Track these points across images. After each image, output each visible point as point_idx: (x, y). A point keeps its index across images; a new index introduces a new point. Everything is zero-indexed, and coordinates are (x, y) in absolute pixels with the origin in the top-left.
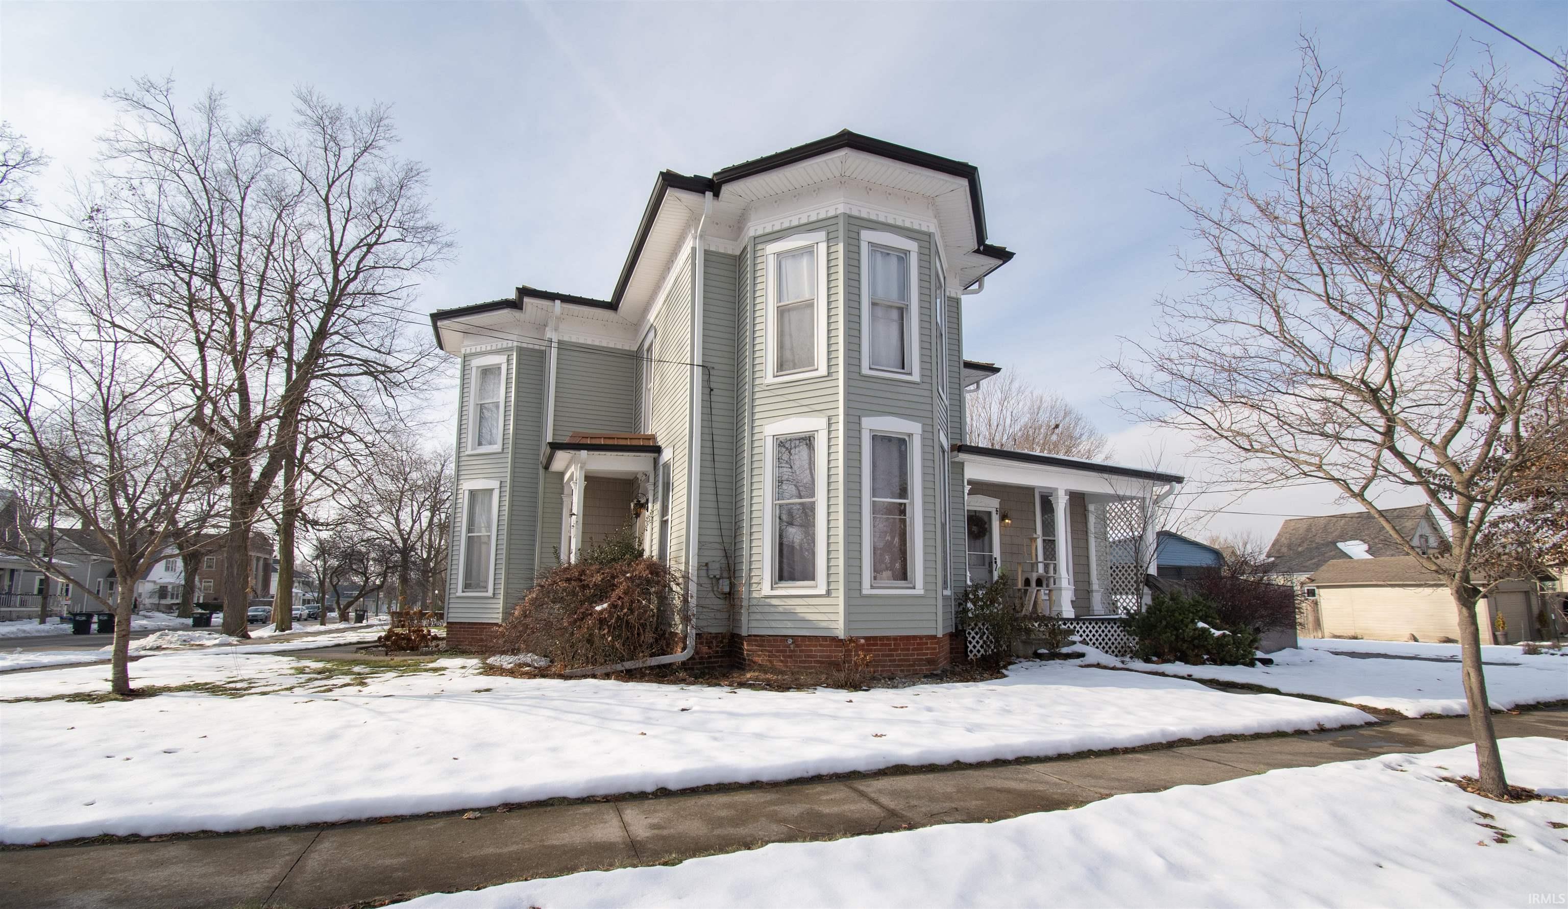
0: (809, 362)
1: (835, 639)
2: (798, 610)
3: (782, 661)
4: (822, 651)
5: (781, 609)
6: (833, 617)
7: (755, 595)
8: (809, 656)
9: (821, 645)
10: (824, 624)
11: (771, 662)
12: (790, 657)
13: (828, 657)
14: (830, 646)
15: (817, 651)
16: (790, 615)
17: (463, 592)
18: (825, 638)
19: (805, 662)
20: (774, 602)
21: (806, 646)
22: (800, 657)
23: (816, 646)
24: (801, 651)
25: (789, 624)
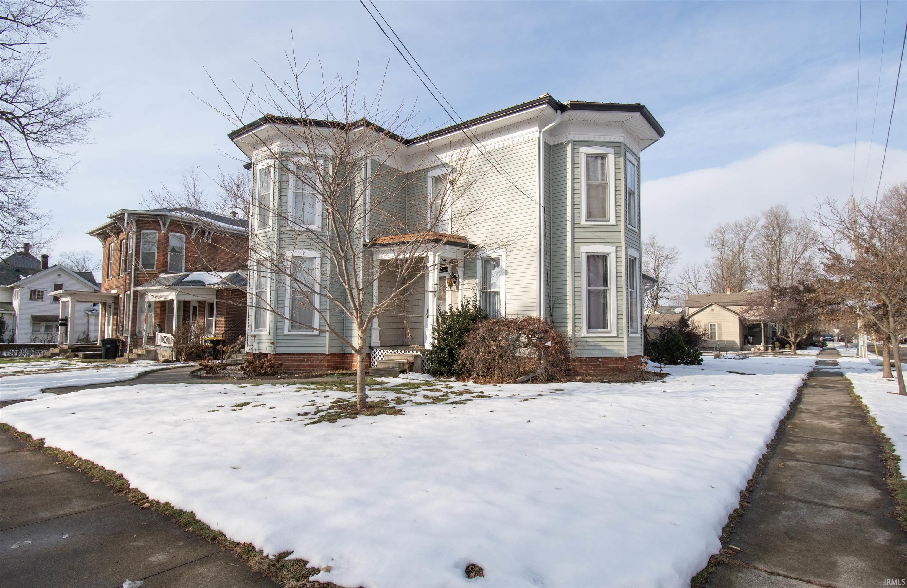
0: (604, 215)
1: (622, 359)
2: (601, 344)
3: (592, 370)
4: (614, 364)
5: (592, 344)
6: (620, 347)
7: (577, 336)
8: (607, 367)
9: (613, 361)
10: (616, 351)
11: (587, 371)
12: (597, 368)
13: (617, 367)
14: (618, 362)
15: (611, 365)
16: (597, 347)
17: (289, 331)
18: (615, 358)
19: (605, 370)
20: (588, 340)
21: (606, 362)
22: (602, 367)
23: (611, 362)
24: (603, 365)
25: (597, 351)
